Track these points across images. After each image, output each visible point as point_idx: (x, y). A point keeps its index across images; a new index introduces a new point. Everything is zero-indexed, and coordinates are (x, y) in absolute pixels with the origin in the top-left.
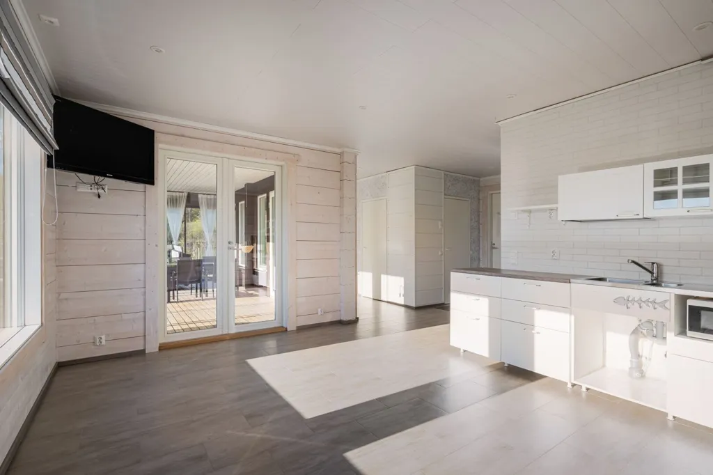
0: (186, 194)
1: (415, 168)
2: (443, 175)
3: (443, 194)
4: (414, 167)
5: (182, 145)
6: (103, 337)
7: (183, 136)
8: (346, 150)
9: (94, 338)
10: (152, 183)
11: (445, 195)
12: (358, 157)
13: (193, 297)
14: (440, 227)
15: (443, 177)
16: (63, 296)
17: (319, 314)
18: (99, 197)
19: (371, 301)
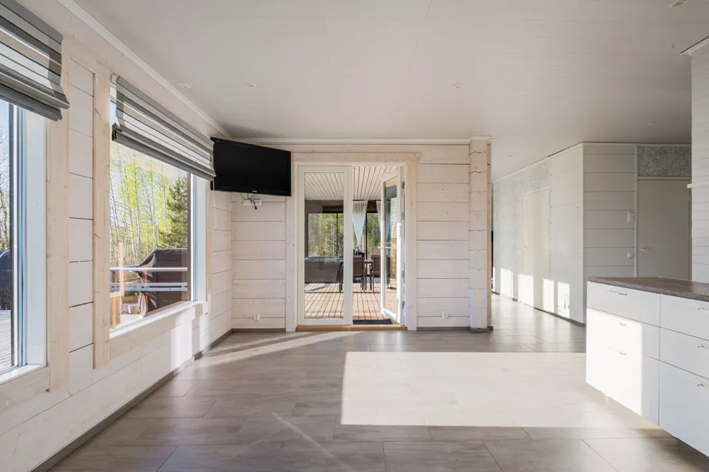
0: (367, 202)
1: (584, 146)
2: (636, 149)
3: (636, 175)
4: (581, 145)
5: (312, 160)
6: (259, 315)
7: (313, 152)
8: (474, 138)
9: (253, 315)
10: (290, 195)
11: (639, 175)
12: (493, 145)
13: (359, 289)
14: (629, 220)
15: (636, 152)
16: (236, 281)
17: (443, 317)
18: (256, 208)
19: (532, 310)
